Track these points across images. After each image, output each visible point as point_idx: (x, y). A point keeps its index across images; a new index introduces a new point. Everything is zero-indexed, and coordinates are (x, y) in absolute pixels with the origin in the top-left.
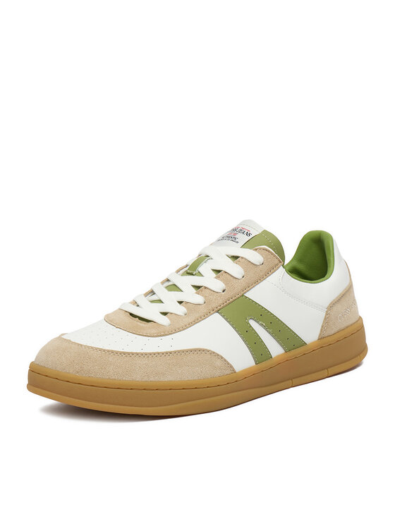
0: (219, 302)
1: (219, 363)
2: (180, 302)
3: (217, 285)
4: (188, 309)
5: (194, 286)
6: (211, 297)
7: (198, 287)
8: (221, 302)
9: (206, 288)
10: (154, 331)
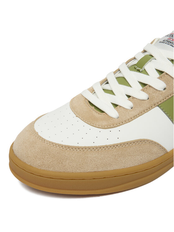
0: (159, 98)
1: (155, 149)
2: (129, 96)
3: (159, 85)
4: (134, 103)
5: (141, 83)
6: (154, 94)
7: (144, 85)
8: (162, 98)
9: (150, 86)
10: (104, 123)
